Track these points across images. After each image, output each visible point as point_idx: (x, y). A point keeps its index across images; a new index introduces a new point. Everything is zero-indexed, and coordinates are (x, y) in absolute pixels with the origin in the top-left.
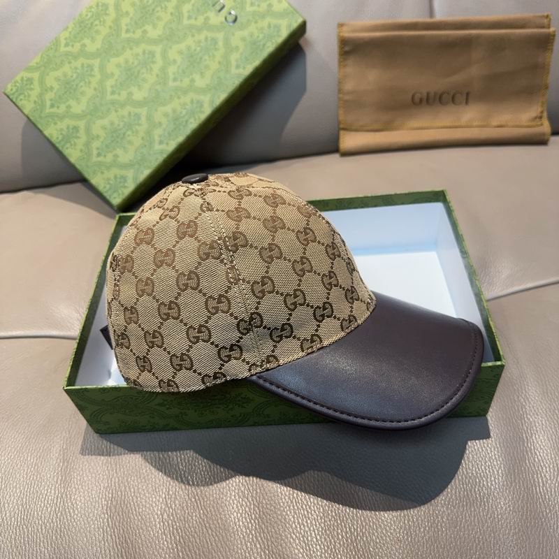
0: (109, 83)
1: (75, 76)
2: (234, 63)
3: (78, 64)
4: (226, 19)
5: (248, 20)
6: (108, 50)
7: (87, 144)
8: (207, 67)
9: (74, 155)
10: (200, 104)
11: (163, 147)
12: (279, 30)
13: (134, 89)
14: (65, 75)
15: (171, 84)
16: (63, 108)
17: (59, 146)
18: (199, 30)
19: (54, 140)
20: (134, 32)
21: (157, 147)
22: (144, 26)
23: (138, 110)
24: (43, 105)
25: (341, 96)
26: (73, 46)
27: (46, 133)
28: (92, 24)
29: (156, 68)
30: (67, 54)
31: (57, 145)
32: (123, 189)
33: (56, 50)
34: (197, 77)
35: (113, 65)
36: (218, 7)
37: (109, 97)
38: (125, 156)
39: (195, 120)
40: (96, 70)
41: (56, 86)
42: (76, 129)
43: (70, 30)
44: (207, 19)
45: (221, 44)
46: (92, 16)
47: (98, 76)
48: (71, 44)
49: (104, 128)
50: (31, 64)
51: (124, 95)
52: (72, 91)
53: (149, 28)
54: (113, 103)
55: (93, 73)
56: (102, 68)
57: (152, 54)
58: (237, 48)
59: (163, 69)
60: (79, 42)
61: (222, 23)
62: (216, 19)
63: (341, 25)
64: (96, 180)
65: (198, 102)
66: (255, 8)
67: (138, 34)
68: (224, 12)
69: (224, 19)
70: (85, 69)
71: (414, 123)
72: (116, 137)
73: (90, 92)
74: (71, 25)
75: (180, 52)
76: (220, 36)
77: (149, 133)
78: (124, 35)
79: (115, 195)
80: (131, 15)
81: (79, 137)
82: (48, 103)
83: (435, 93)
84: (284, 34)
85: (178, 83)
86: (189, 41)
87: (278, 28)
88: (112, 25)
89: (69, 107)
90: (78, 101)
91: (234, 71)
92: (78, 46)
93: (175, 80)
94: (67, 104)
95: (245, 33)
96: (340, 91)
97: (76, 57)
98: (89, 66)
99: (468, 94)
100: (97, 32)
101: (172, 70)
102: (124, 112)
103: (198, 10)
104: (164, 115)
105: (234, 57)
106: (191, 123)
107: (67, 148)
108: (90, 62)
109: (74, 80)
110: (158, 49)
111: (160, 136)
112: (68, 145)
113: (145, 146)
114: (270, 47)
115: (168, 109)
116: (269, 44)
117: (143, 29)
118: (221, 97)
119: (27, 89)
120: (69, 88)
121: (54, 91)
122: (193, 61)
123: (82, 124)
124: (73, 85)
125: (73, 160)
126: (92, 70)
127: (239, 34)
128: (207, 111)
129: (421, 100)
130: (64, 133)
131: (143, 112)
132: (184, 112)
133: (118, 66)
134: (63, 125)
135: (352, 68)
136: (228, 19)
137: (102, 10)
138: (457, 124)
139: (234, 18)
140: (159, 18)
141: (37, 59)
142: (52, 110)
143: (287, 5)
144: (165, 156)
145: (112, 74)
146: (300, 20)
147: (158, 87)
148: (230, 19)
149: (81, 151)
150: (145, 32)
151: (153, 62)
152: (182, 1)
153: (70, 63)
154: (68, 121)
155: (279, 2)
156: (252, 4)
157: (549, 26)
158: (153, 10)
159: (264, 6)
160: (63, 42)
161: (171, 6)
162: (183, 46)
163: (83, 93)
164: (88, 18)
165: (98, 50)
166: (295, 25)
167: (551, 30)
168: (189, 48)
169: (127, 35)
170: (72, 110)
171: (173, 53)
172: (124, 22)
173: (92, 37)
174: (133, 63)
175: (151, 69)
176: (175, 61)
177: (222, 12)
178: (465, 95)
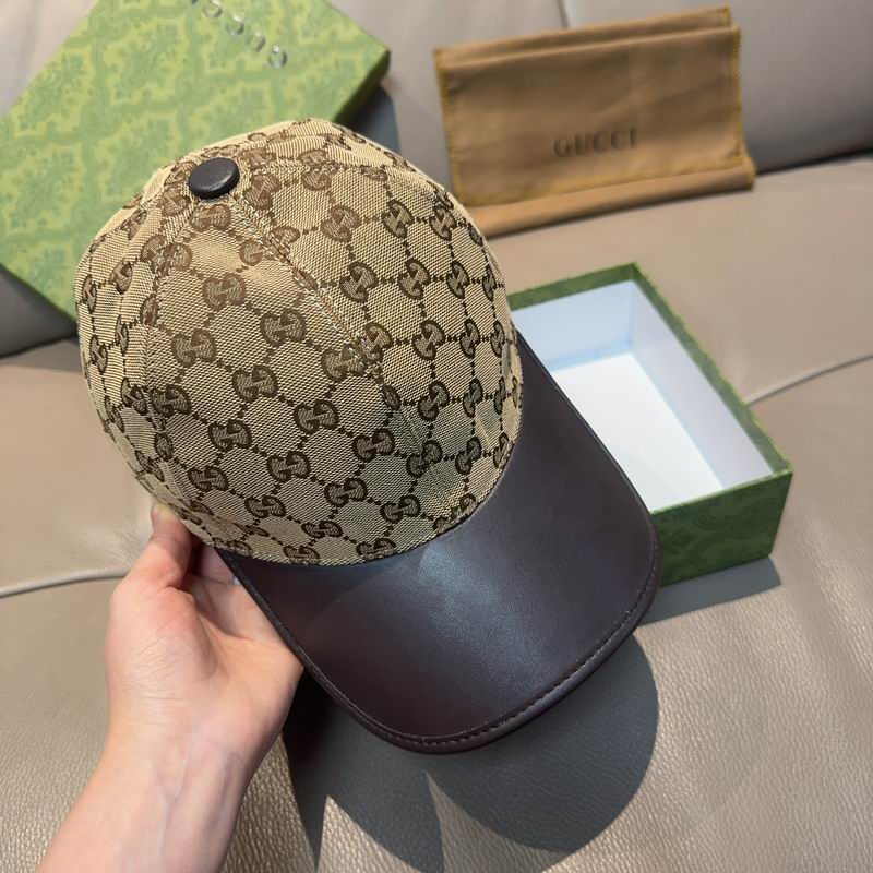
0: (103, 178)
1: (45, 173)
3: (47, 154)
4: (269, 61)
5: (304, 59)
6: (93, 127)
12: (352, 69)
14: (29, 174)
16: (32, 227)
17: (36, 285)
18: (232, 81)
19: (26, 277)
20: (129, 96)
22: (143, 84)
25: (453, 156)
26: (34, 127)
27: (12, 268)
28: (59, 90)
29: (173, 146)
30: (28, 141)
31: (33, 285)
33: (7, 138)
35: (103, 149)
36: (255, 44)
37: (104, 199)
40: (78, 160)
41: (16, 192)
42: (60, 255)
43: (25, 102)
44: (241, 63)
45: (267, 99)
46: (58, 78)
47: (83, 170)
48: (30, 124)
51: (127, 193)
52: (44, 197)
53: (152, 86)
54: (113, 206)
55: (73, 165)
56: (87, 156)
57: (164, 126)
58: (294, 102)
59: (183, 146)
60: (43, 119)
61: (264, 67)
62: (255, 62)
63: (438, 52)
66: (310, 40)
67: (137, 97)
69: (266, 62)
70: (60, 161)
71: (563, 183)
73: (72, 195)
74: (26, 95)
75: (207, 118)
76: (265, 87)
78: (114, 102)
80: (121, 70)
81: (66, 268)
82: (8, 221)
83: (587, 136)
84: (361, 74)
86: (219, 100)
87: (350, 65)
88: (93, 88)
89: (43, 222)
90: (56, 211)
92: (42, 126)
94: (39, 218)
95: (303, 78)
96: (449, 149)
97: (41, 145)
98: (65, 155)
100: (71, 101)
103: (225, 52)
107: (50, 287)
108: (66, 149)
109: (44, 180)
110: (172, 117)
112: (51, 282)
114: (343, 96)
116: (341, 91)
117: (143, 89)
120: (38, 194)
121: (15, 201)
123: (68, 247)
124: (43, 188)
125: (61, 304)
126: (71, 161)
127: (293, 81)
129: (568, 149)
130: (40, 264)
133: (113, 150)
134: (37, 252)
135: (464, 113)
136: (272, 60)
137: (73, 67)
138: (623, 177)
139: (282, 57)
140: (165, 70)
142: (16, 231)
143: (357, 31)
145: (105, 164)
146: (381, 51)
148: (276, 60)
150: (147, 93)
151: (168, 138)
152: (198, 40)
153: (33, 154)
154: (45, 245)
155: (347, 26)
156: (306, 34)
157: (729, 24)
158: (155, 59)
159: (324, 35)
160: (17, 123)
161: (182, 50)
162: (210, 108)
163: (62, 199)
164: (51, 81)
165: (75, 129)
166: (375, 58)
167: (734, 28)
168: (219, 110)
169: (120, 102)
170: (48, 226)
171: (196, 121)
172: (112, 81)
173: (63, 110)
174: (136, 143)
175: (166, 149)
176: (201, 132)
177: (262, 51)
178: (629, 134)
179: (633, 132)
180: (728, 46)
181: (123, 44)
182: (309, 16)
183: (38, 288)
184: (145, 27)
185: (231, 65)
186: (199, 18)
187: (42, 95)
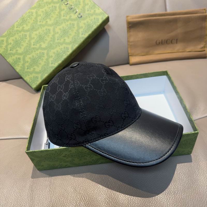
0: (33, 41)
1: (20, 39)
2: (81, 33)
3: (21, 34)
5: (86, 17)
6: (33, 29)
7: (23, 64)
8: (70, 34)
9: (18, 69)
10: (68, 48)
11: (53, 65)
12: (98, 20)
13: (42, 43)
14: (16, 39)
15: (56, 41)
16: (14, 51)
18: (68, 21)
19: (11, 63)
20: (42, 22)
21: (50, 65)
22: (46, 19)
23: (43, 51)
24: (7, 50)
25: (129, 43)
27: (8, 60)
28: (27, 19)
29: (51, 35)
30: (17, 31)
31: (12, 65)
32: (37, 82)
33: (13, 30)
34: (66, 38)
35: (35, 34)
36: (75, 12)
37: (32, 46)
38: (38, 69)
39: (65, 55)
40: (28, 36)
41: (12, 43)
42: (19, 59)
43: (18, 22)
44: (71, 16)
45: (76, 26)
46: (27, 16)
47: (28, 39)
48: (18, 27)
49: (30, 58)
50: (3, 35)
51: (38, 46)
52: (18, 44)
53: (48, 20)
54: (34, 48)
55: (26, 37)
56: (30, 36)
57: (49, 30)
58: (82, 27)
59: (53, 36)
60: (22, 26)
61: (76, 18)
62: (74, 16)
63: (127, 17)
64: (27, 78)
65: (67, 48)
67: (44, 22)
68: (77, 14)
69: (77, 17)
70: (24, 36)
72: (35, 62)
73: (25, 45)
74: (19, 20)
75: (60, 29)
76: (76, 23)
77: (47, 59)
80: (42, 16)
81: (20, 62)
82: (9, 49)
83: (165, 40)
84: (100, 21)
85: (59, 41)
86: (64, 25)
88: (34, 19)
89: (17, 50)
90: (21, 48)
91: (81, 36)
93: (58, 39)
94: (16, 49)
95: (85, 21)
96: (128, 41)
97: (20, 32)
98: (25, 35)
99: (177, 40)
100: (29, 22)
101: (57, 36)
102: (38, 52)
103: (67, 13)
104: (53, 53)
105: (81, 31)
106: (64, 56)
107: (16, 66)
108: (26, 33)
110: (51, 28)
111: (52, 61)
112: (16, 65)
113: (46, 65)
114: (95, 27)
115: (55, 51)
116: (94, 25)
117: (46, 21)
118: (76, 46)
119: (2, 44)
120: (17, 43)
121: (12, 45)
122: (65, 32)
123: (21, 57)
124: (19, 42)
125: (18, 71)
127: (82, 22)
128: (70, 51)
129: (159, 43)
130: (15, 60)
131: (45, 52)
132: (61, 52)
134: (14, 57)
135: (133, 33)
137: (31, 14)
138: (173, 51)
140: (52, 17)
141: (6, 33)
142: (11, 52)
143: (101, 10)
144: (53, 68)
145: (34, 38)
146: (107, 16)
147: (51, 43)
148: (79, 16)
149: (21, 67)
150: (47, 22)
151: (50, 33)
152: (61, 10)
153: (18, 34)
154: (16, 56)
155: (99, 9)
156: (88, 11)
157: (206, 13)
158: (50, 14)
159: (92, 11)
160: (16, 26)
161: (57, 12)
162: (61, 27)
163: (22, 45)
164: (25, 17)
165: (29, 29)
166: (104, 18)
168: (63, 27)
169: (40, 23)
170: (18, 52)
171: (57, 30)
172: (39, 18)
173: (27, 24)
174: (42, 33)
175: (49, 36)
176: (58, 32)
177: (76, 14)
178: (176, 40)
181: (43, 10)
182: (89, 6)
184: (49, 6)
185: (68, 17)
186: (62, 5)
187: (22, 20)
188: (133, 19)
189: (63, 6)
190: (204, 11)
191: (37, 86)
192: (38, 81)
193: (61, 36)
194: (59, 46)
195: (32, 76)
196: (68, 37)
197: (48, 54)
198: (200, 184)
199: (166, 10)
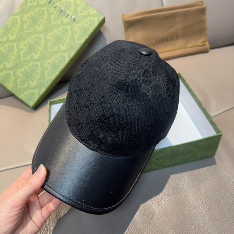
0: (22, 53)
1: (5, 51)
2: (76, 38)
3: (6, 46)
4: (70, 20)
5: (80, 19)
6: (20, 38)
7: (15, 81)
8: (65, 41)
9: (9, 86)
10: (64, 57)
11: (50, 78)
13: (33, 54)
15: (50, 50)
16: (2, 66)
18: (59, 25)
20: (30, 30)
21: (47, 78)
22: (34, 26)
23: (36, 63)
26: (3, 38)
28: (11, 28)
29: (42, 44)
30: (1, 42)
34: (61, 46)
36: (66, 15)
37: (22, 59)
38: (33, 84)
40: (15, 47)
42: (9, 74)
44: (62, 20)
45: (69, 30)
46: (10, 25)
47: (16, 50)
49: (22, 73)
51: (29, 57)
53: (37, 27)
54: (25, 61)
55: (14, 49)
56: (18, 47)
57: (40, 38)
58: (77, 32)
59: (45, 44)
60: (6, 36)
61: (69, 22)
62: (66, 20)
63: (123, 15)
64: (21, 96)
66: (82, 14)
67: (32, 30)
68: (69, 17)
69: (69, 20)
70: (10, 48)
72: (28, 76)
73: (13, 58)
75: (52, 36)
76: (69, 27)
77: (42, 72)
78: (26, 31)
79: (31, 102)
80: (28, 22)
81: (11, 78)
83: (165, 37)
84: (96, 24)
86: (56, 31)
87: (93, 21)
88: (20, 27)
90: (8, 62)
91: (77, 42)
92: (5, 38)
93: (51, 48)
94: (4, 64)
95: (80, 25)
97: (5, 43)
98: (11, 46)
100: (14, 31)
101: (49, 44)
102: (30, 64)
103: (58, 17)
104: (48, 64)
105: (76, 36)
107: (6, 84)
108: (12, 44)
109: (5, 53)
110: (42, 36)
111: (48, 73)
112: (6, 82)
115: (50, 61)
116: (90, 29)
118: (73, 53)
120: (4, 57)
122: (58, 39)
123: (11, 72)
124: (5, 55)
126: (13, 48)
127: (77, 26)
129: (160, 41)
130: (4, 77)
131: (39, 63)
132: (57, 61)
133: (25, 45)
134: (3, 74)
135: (131, 32)
136: (71, 20)
137: (14, 21)
139: (74, 19)
140: (41, 22)
145: (23, 49)
146: (102, 17)
147: (44, 52)
148: (72, 19)
149: (13, 84)
150: (35, 29)
151: (41, 42)
152: (50, 14)
154: (5, 72)
155: (93, 10)
156: (81, 12)
157: (203, 5)
158: (38, 19)
159: (86, 12)
161: (45, 17)
162: (53, 33)
163: (10, 59)
164: (8, 25)
165: (15, 39)
166: (101, 19)
167: (204, 6)
168: (56, 34)
169: (27, 31)
170: (6, 66)
171: (49, 37)
172: (25, 25)
173: (11, 34)
174: (32, 43)
175: (40, 45)
176: (50, 40)
178: (176, 36)
179: (177, 36)
180: (203, 11)
181: (29, 15)
182: (82, 7)
183: (3, 84)
184: (35, 10)
185: (59, 21)
186: (51, 8)
187: (5, 29)
188: (129, 17)
189: (52, 10)
190: (202, 3)
191: (35, 103)
192: (35, 98)
193: (55, 44)
194: (54, 55)
195: (27, 93)
196: (63, 44)
197: (42, 66)
198: (228, 181)
199: (162, 5)
